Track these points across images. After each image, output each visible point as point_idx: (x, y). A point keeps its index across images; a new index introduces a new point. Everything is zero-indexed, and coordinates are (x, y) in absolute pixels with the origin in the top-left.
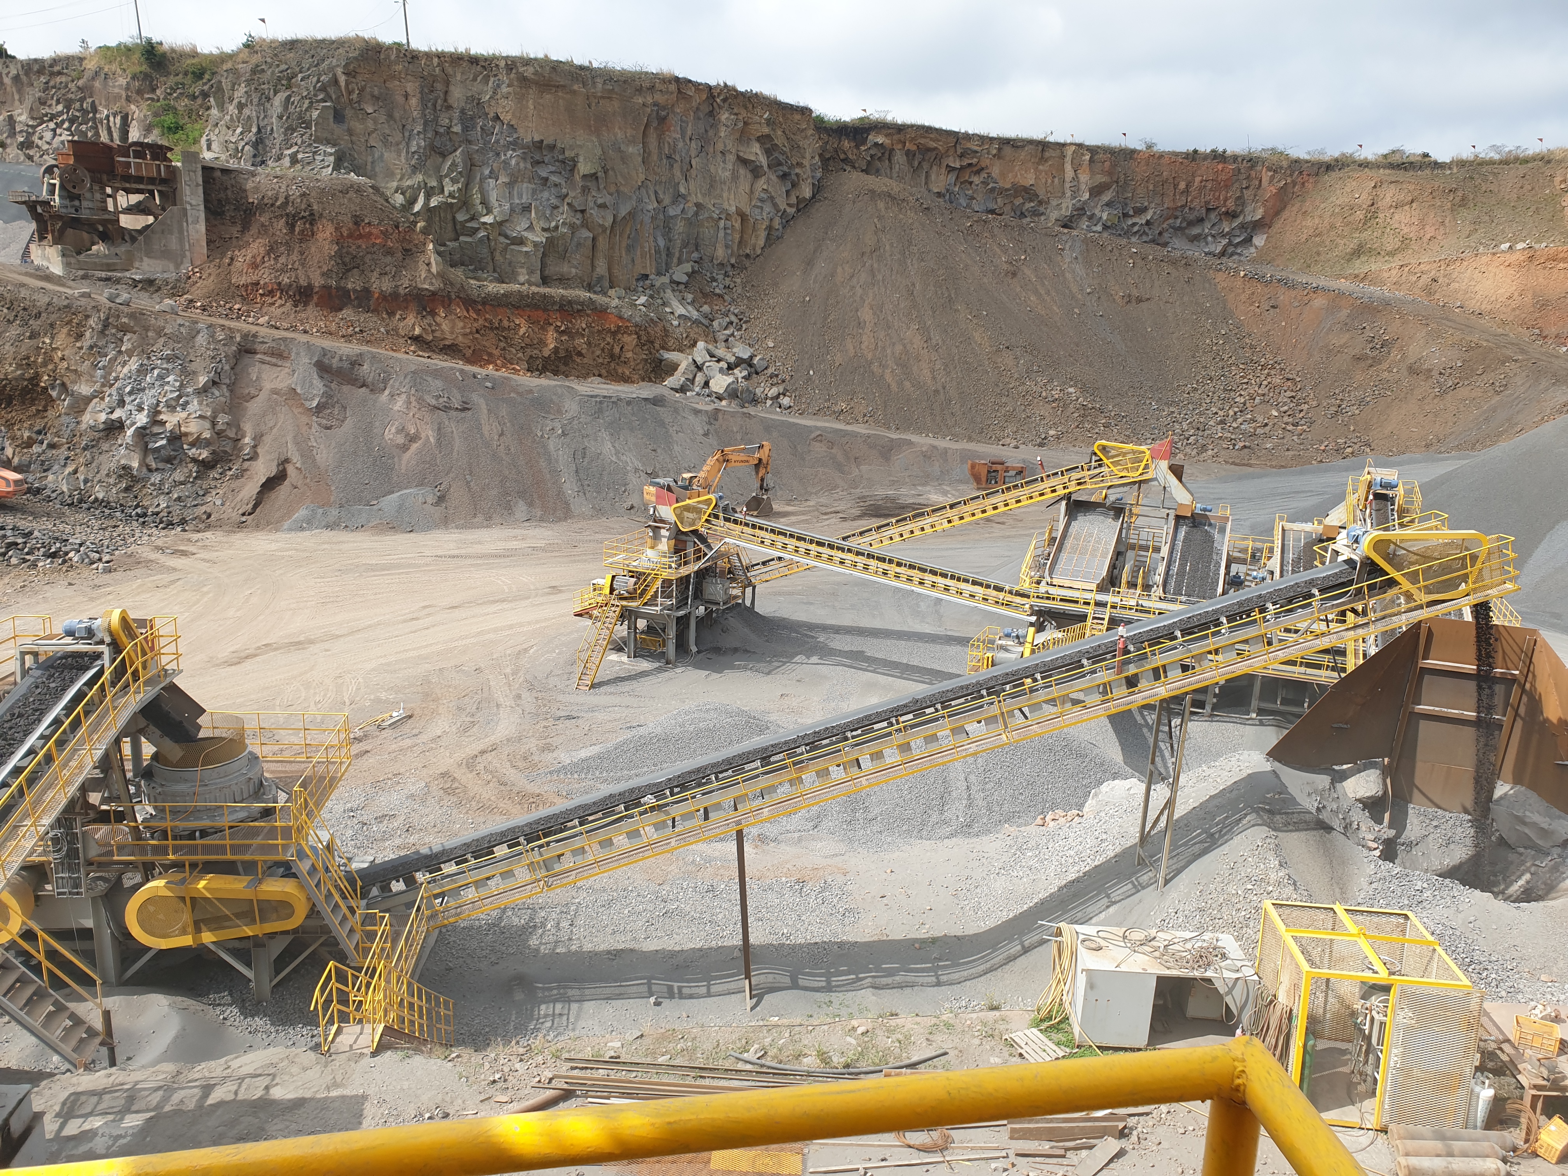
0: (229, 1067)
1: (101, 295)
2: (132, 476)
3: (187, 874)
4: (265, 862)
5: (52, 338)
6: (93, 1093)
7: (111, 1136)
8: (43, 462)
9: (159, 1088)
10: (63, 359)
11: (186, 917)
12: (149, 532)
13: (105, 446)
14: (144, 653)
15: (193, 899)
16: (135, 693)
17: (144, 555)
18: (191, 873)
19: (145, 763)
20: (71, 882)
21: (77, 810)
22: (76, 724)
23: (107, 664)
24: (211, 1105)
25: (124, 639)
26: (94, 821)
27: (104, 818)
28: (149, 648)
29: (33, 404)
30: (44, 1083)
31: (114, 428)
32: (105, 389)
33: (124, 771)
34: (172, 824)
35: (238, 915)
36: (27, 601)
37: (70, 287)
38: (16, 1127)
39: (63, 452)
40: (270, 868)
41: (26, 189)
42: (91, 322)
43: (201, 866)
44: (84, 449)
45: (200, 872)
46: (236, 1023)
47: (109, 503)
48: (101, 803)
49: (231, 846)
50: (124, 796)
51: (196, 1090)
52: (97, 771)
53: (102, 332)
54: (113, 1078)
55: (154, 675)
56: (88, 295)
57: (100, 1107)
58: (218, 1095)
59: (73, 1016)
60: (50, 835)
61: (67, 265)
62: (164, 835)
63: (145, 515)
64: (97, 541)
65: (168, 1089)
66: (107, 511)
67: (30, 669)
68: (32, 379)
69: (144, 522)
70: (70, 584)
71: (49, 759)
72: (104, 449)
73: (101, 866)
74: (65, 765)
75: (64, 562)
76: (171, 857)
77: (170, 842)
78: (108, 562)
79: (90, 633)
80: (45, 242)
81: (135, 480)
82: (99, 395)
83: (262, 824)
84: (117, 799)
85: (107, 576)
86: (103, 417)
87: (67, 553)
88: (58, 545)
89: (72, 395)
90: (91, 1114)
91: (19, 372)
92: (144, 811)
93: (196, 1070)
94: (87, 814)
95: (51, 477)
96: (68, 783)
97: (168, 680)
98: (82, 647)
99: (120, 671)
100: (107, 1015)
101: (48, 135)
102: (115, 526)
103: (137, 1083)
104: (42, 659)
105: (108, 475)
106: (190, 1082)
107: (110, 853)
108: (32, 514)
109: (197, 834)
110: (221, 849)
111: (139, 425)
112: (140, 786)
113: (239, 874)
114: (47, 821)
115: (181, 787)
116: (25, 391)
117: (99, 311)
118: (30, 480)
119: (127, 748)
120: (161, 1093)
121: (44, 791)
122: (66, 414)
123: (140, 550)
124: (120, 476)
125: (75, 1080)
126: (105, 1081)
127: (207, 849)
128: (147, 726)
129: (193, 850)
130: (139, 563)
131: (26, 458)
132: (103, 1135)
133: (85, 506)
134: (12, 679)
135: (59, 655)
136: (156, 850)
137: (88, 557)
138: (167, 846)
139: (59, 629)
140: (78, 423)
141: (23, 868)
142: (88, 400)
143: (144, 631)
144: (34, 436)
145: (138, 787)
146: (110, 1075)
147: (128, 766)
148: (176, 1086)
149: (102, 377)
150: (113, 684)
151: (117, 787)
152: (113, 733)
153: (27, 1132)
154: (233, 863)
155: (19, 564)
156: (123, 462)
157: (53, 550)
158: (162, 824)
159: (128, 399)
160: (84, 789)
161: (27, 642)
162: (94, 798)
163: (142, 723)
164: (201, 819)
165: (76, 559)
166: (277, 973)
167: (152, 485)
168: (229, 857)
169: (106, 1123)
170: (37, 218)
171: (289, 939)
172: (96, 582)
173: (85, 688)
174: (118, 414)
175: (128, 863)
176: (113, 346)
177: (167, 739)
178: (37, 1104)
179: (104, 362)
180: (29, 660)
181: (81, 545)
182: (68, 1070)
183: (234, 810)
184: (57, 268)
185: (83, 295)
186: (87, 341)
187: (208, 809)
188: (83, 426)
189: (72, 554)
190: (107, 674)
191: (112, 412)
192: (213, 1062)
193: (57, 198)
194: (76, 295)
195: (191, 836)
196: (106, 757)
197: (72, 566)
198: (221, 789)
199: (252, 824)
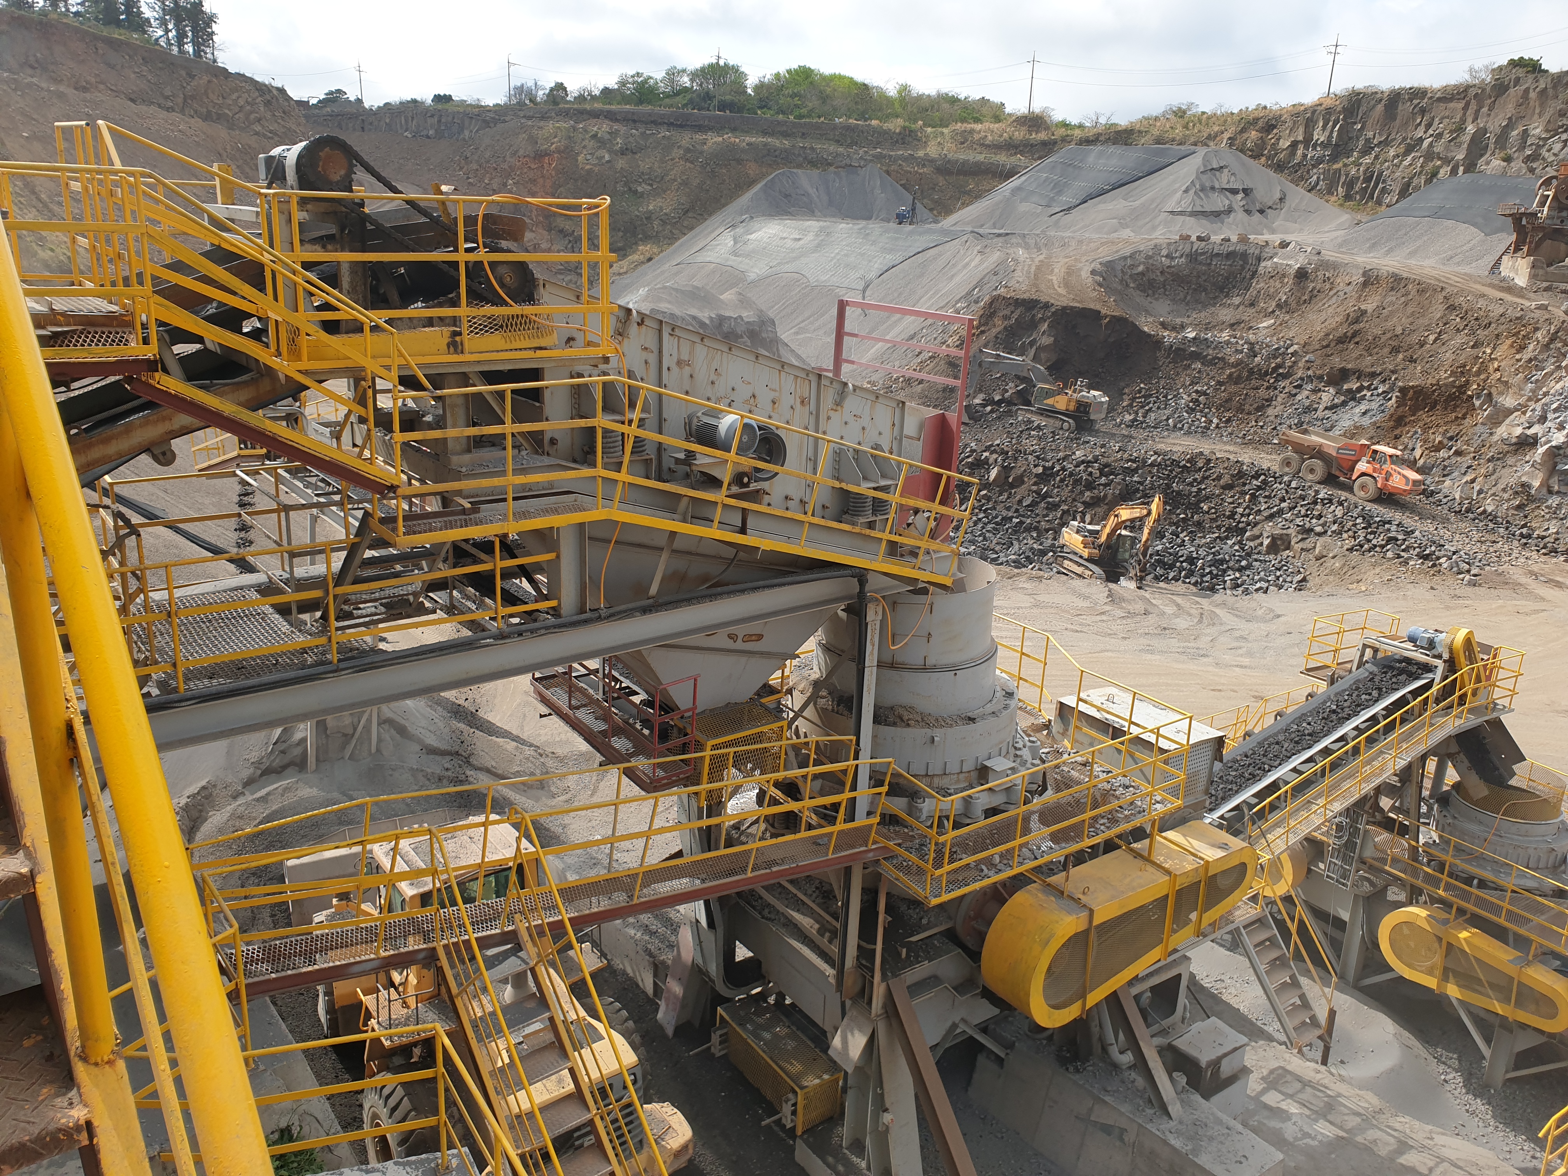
0: (1432, 1139)
1: (1559, 307)
2: (1529, 495)
3: (1452, 917)
4: (1541, 946)
5: (1494, 348)
6: (1299, 1079)
7: (1301, 1130)
8: (1445, 467)
9: (1358, 1114)
10: (1498, 370)
11: (1437, 959)
12: (1528, 555)
13: (1510, 460)
14: (1478, 680)
15: (1450, 945)
16: (1456, 716)
17: (1515, 577)
18: (1456, 918)
19: (1445, 788)
20: (1341, 871)
21: (1367, 808)
22: (1390, 728)
23: (1437, 680)
24: (1402, 1164)
25: (1462, 659)
26: (1379, 824)
27: (1388, 825)
28: (1484, 677)
29: (1454, 410)
30: (1261, 1042)
31: (1526, 443)
32: (1529, 404)
33: (1421, 788)
34: (1452, 860)
35: (1492, 986)
36: (1389, 594)
37: (1528, 299)
38: (1226, 1069)
39: (1467, 460)
40: (1545, 954)
41: (1517, 202)
42: (1539, 335)
43: (1468, 916)
44: (1489, 461)
45: (1466, 921)
46: (1456, 1093)
47: (1496, 517)
48: (1390, 810)
49: (1508, 911)
50: (1413, 812)
51: (1392, 1140)
52: (1396, 779)
53: (1547, 347)
54: (1319, 1076)
55: (1480, 706)
56: (1544, 307)
57: (1300, 1096)
58: (1410, 1159)
59: (1302, 997)
60: (1336, 820)
61: (1533, 277)
62: (1441, 867)
63: (1529, 536)
64: (1471, 553)
65: (1368, 1119)
66: (1491, 525)
67: (1367, 662)
68: (1461, 386)
69: (1526, 544)
70: (1432, 588)
71: (1356, 751)
72: (1509, 463)
73: (1371, 868)
74: (1369, 762)
75: (1434, 565)
76: (1441, 892)
77: (1445, 877)
78: (1475, 575)
79: (1431, 644)
80: (1519, 254)
81: (1531, 499)
82: (1522, 408)
83: (1552, 905)
84: (1406, 813)
85: (1470, 589)
86: (1518, 431)
87: (1438, 558)
88: (1433, 548)
89: (1495, 406)
90: (1291, 1096)
91: (1451, 379)
92: (1428, 835)
93: (1398, 1119)
94: (1374, 816)
95: (1448, 483)
96: (1366, 780)
97: (1495, 715)
98: (1419, 656)
99: (1447, 691)
100: (1332, 1014)
101: (1557, 147)
102: (1494, 542)
103: (1339, 1095)
104: (1380, 655)
105: (1504, 490)
106: (1389, 1127)
107: (1384, 861)
108: (1419, 514)
109: (1475, 882)
110: (1497, 910)
111: (1554, 443)
112: (1432, 809)
113: (1507, 944)
114: (1338, 807)
115: (1474, 827)
116: (1451, 398)
117: (1550, 324)
118: (1427, 482)
119: (1431, 765)
120: (1358, 1120)
121: (1344, 779)
122: (1482, 424)
123: (1512, 570)
124: (1517, 493)
125: (1287, 1056)
126: (1312, 1074)
127: (1480, 902)
128: (1458, 753)
129: (1466, 896)
130: (1507, 583)
131: (1431, 461)
132: (1294, 1124)
133: (1471, 516)
134: (1349, 666)
135: (1397, 657)
136: (1428, 878)
137: (1458, 566)
138: (1441, 880)
139: (1404, 633)
140: (1491, 434)
141: (1307, 839)
142: (1509, 412)
143: (1486, 657)
144: (1445, 441)
145: (1430, 808)
146: (1318, 1072)
147: (1428, 784)
148: (1375, 1122)
149: (1531, 390)
150: (1437, 701)
151: (1409, 801)
152: (1422, 748)
153: (1232, 1080)
154: (1505, 930)
155: (1393, 559)
156: (1524, 479)
157: (1427, 552)
158: (1443, 857)
159: (1550, 416)
160: (1378, 790)
161: (1372, 637)
162: (1385, 803)
163: (1454, 748)
164: (1485, 869)
165: (1445, 565)
166: (1517, 1068)
167: (1547, 507)
168: (1502, 921)
169: (1301, 1114)
170: (1519, 229)
171: (1541, 1040)
172: (1458, 592)
173: (1409, 696)
174: (1536, 429)
175: (1397, 878)
176: (1553, 360)
177: (1473, 772)
178: (1250, 1058)
179: (1539, 375)
180: (1369, 653)
181: (1454, 553)
182: (1285, 1043)
183: (1523, 875)
184: (1521, 281)
185: (1539, 308)
186: (1527, 355)
187: (1496, 862)
188: (1495, 438)
189: (1443, 560)
190: (1434, 689)
191: (1529, 428)
192: (1417, 1123)
193: (1546, 209)
194: (1533, 307)
195: (1468, 881)
196: (1409, 767)
197: (1439, 571)
198: (1515, 847)
199: (1539, 899)
